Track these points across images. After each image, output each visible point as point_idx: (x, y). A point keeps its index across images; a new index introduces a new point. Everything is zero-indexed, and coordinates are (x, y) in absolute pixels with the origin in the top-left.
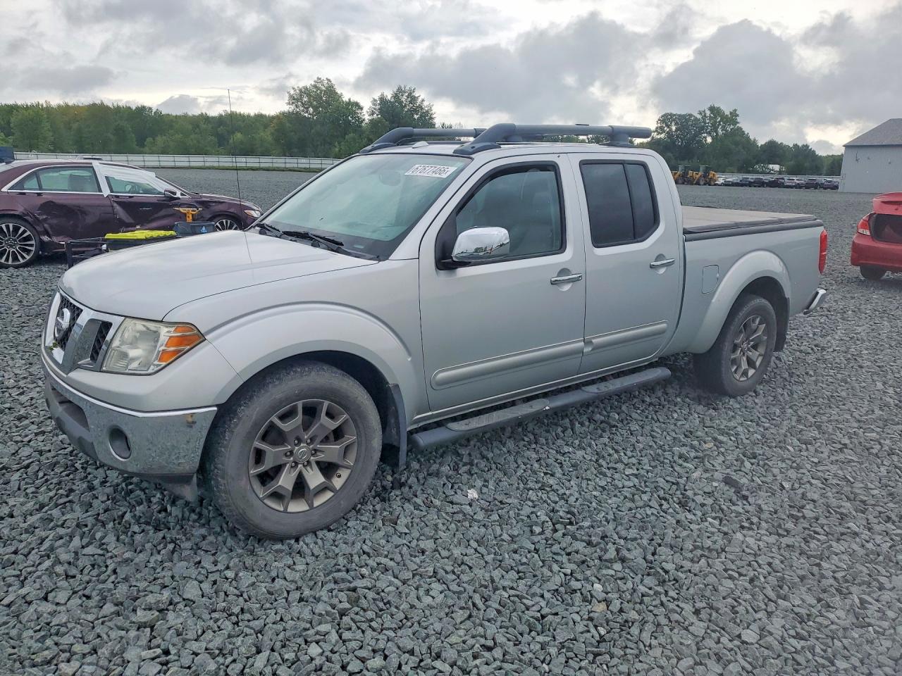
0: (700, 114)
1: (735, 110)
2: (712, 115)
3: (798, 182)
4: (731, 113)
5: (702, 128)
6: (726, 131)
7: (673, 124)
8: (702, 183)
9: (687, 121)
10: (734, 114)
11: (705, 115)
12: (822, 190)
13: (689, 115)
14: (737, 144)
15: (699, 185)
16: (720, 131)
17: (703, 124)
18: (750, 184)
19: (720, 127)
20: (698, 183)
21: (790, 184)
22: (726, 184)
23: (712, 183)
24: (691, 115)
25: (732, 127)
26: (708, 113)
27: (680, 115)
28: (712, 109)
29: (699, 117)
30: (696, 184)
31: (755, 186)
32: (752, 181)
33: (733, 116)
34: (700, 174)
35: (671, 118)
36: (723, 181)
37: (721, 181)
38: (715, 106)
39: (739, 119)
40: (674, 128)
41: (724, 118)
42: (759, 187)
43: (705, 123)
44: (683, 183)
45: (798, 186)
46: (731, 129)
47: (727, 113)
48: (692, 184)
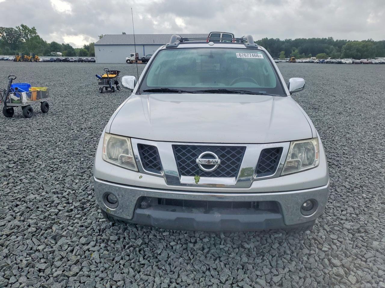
0: (17, 28)
1: (34, 27)
2: (23, 29)
3: (75, 59)
4: (32, 29)
5: (20, 35)
6: (32, 36)
7: (4, 32)
8: (33, 61)
9: (11, 31)
10: (34, 29)
11: (20, 29)
12: (84, 62)
13: (11, 28)
14: (39, 43)
15: (32, 62)
16: (29, 36)
17: (20, 33)
18: (55, 61)
19: (29, 35)
20: (31, 61)
21: (72, 60)
22: (44, 61)
23: (38, 61)
24: (12, 28)
25: (34, 35)
26: (21, 28)
27: (7, 28)
28: (22, 26)
29: (17, 29)
30: (30, 62)
31: (57, 62)
32: (55, 59)
33: (33, 30)
34: (31, 57)
35: (2, 29)
36: (42, 60)
37: (41, 60)
38: (24, 24)
39: (37, 32)
40: (5, 34)
41: (29, 30)
42: (59, 62)
43: (21, 32)
44: (23, 61)
45: (75, 61)
46: (34, 36)
47: (30, 28)
48: (28, 61)
